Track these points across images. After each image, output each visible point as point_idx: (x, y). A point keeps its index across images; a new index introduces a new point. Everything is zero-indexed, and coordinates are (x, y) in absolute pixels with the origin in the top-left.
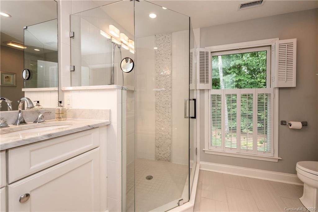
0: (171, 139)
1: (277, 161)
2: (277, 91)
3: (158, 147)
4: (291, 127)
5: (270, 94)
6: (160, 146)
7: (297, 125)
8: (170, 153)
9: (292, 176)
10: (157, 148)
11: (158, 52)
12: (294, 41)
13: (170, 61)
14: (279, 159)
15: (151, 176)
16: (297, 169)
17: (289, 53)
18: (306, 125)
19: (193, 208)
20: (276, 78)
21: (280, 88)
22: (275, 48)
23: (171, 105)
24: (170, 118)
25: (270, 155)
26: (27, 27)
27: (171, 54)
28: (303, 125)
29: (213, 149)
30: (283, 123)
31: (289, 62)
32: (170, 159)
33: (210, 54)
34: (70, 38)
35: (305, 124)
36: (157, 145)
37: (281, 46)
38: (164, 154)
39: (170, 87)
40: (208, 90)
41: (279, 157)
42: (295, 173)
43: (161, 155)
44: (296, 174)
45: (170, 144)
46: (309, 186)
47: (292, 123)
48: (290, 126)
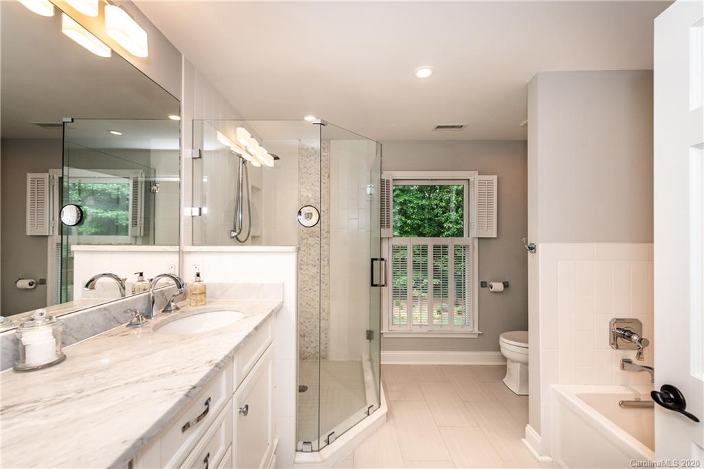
0: (327, 320)
1: (476, 336)
2: (476, 241)
3: (304, 336)
4: (492, 290)
5: (468, 246)
6: (307, 334)
7: (498, 286)
8: (327, 344)
9: (495, 354)
10: (302, 339)
11: (305, 170)
12: (495, 178)
13: (327, 188)
14: (479, 334)
15: (304, 386)
16: (501, 343)
17: (489, 193)
18: (508, 286)
19: (385, 417)
20: (475, 224)
21: (479, 238)
22: (474, 184)
23: (328, 261)
24: (327, 284)
25: (469, 329)
26: (72, 120)
27: (329, 176)
28: (505, 287)
29: (397, 329)
30: (483, 284)
31: (489, 204)
32: (326, 354)
33: (391, 182)
34: (191, 159)
35: (506, 285)
36: (302, 333)
37: (480, 183)
38: (315, 347)
39: (326, 230)
40: (389, 238)
41: (479, 330)
42: (498, 348)
43: (308, 350)
44: (500, 350)
45: (326, 329)
46: (513, 361)
47: (493, 284)
48: (492, 288)
